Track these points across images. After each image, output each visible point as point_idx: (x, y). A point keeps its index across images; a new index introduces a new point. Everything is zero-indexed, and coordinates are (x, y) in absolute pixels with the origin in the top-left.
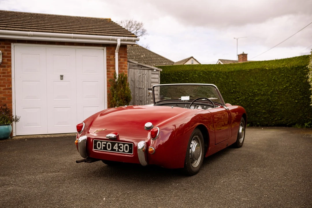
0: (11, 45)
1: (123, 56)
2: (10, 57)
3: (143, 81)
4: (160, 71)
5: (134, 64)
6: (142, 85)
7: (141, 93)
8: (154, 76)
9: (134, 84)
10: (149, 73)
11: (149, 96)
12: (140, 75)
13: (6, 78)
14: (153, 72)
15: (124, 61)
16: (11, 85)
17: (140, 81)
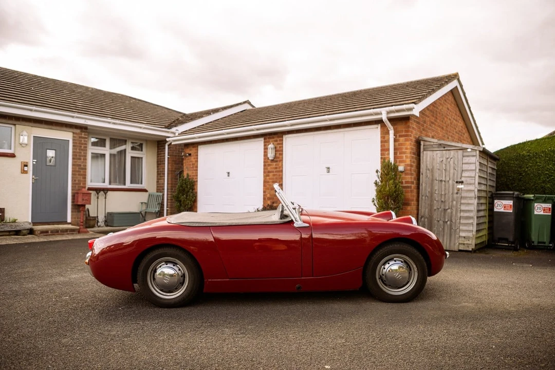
0: (282, 137)
1: (404, 134)
2: (282, 151)
3: (448, 169)
4: (480, 151)
5: (432, 143)
6: (445, 176)
7: (443, 189)
8: (466, 160)
9: (432, 175)
10: (458, 155)
11: (457, 193)
12: (441, 159)
13: (278, 173)
14: (465, 154)
15: (405, 141)
16: (282, 181)
17: (441, 169)
